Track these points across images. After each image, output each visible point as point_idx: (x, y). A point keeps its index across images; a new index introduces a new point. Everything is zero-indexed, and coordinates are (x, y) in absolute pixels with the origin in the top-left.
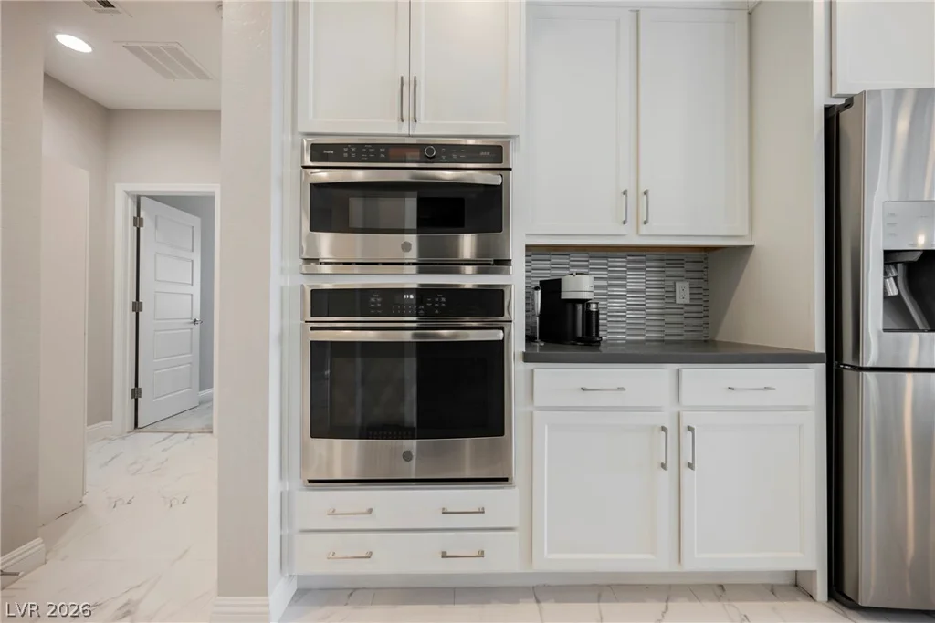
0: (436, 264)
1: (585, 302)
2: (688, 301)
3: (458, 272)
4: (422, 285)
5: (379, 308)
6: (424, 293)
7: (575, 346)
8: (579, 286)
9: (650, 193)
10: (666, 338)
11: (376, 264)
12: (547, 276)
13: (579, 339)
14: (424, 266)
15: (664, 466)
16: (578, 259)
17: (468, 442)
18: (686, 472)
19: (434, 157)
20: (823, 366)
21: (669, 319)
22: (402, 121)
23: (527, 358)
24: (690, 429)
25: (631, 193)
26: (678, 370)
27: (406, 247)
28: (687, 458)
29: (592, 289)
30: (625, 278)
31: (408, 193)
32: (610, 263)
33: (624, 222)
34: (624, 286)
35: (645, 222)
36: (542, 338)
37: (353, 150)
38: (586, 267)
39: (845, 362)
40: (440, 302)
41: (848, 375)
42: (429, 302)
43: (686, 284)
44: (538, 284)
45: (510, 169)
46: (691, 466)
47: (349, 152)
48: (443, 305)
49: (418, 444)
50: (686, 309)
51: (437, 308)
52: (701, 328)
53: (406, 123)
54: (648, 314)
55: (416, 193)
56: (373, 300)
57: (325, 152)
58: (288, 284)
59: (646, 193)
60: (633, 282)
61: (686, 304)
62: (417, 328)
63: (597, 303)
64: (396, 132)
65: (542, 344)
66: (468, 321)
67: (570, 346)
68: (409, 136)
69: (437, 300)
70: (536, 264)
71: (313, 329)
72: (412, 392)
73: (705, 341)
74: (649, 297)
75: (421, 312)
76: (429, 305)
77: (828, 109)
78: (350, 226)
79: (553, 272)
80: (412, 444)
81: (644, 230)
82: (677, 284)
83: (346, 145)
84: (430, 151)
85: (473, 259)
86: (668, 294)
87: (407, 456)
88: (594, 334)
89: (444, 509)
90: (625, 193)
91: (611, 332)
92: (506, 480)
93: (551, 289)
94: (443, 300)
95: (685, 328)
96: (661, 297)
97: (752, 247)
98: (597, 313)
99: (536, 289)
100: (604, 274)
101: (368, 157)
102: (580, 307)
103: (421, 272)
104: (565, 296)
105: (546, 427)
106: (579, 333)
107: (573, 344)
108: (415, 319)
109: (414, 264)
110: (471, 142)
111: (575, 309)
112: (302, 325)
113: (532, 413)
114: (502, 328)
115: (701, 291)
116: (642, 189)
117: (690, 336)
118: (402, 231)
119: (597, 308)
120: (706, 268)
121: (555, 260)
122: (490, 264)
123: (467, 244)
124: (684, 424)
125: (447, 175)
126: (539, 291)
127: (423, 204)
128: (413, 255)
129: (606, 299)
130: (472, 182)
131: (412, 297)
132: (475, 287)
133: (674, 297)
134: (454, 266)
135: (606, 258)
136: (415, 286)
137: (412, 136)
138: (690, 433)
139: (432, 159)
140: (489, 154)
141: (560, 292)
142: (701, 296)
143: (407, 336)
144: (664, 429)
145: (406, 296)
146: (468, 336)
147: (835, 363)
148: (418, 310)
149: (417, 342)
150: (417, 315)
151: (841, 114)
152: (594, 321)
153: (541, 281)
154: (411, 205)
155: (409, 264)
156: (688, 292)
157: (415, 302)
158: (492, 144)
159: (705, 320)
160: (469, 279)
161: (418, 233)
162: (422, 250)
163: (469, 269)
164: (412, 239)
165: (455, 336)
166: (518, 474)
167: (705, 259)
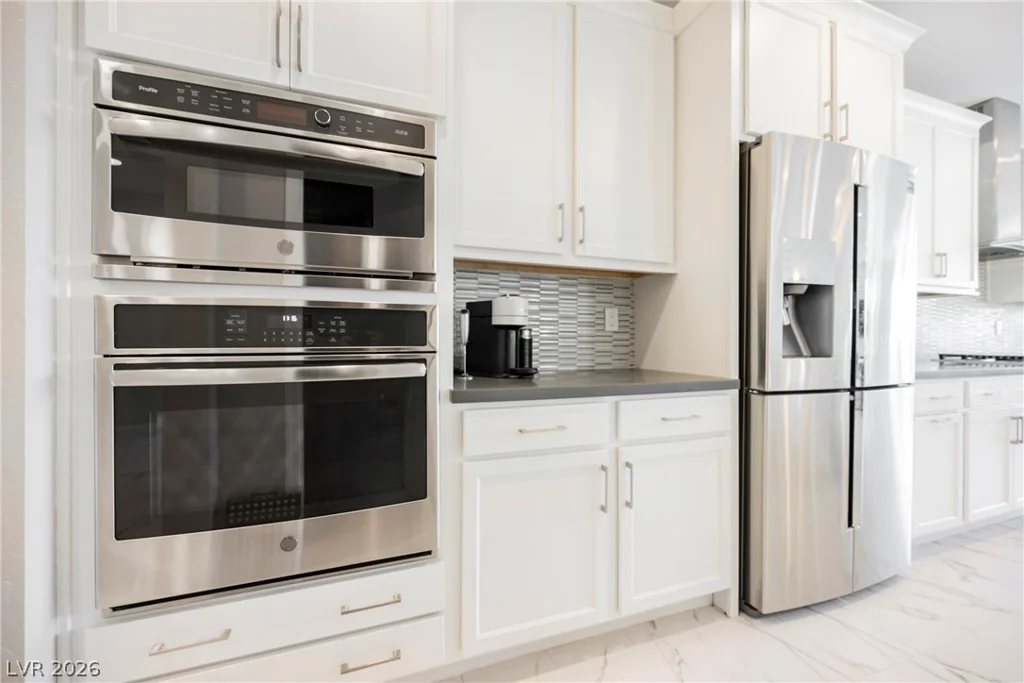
0: (332, 274)
1: (518, 328)
2: (616, 329)
3: (361, 286)
4: (310, 302)
5: (241, 335)
6: (313, 314)
7: (508, 380)
8: (512, 309)
9: (586, 210)
10: (597, 368)
11: (236, 269)
12: (474, 297)
13: (513, 372)
14: (314, 276)
15: (603, 509)
16: (510, 279)
17: (373, 513)
18: (624, 510)
19: (328, 125)
20: (736, 392)
21: (599, 347)
22: (279, 66)
23: (456, 397)
24: (628, 465)
25: (567, 208)
26: (617, 403)
27: (285, 248)
28: (625, 497)
29: (526, 314)
30: (556, 303)
31: (289, 171)
32: (542, 286)
33: (560, 240)
34: (556, 311)
35: (581, 242)
36: (470, 371)
37: (195, 93)
38: (517, 288)
39: (752, 387)
40: (338, 327)
41: (755, 399)
42: (322, 326)
43: (615, 311)
44: (464, 307)
45: (434, 158)
46: (629, 505)
47: (187, 95)
48: (343, 331)
49: (305, 524)
50: (616, 336)
51: (333, 335)
52: (627, 357)
53: (284, 69)
54: (580, 342)
55: (302, 173)
56: (229, 322)
57: (141, 88)
58: (69, 294)
59: (582, 209)
60: (567, 307)
61: (615, 332)
62: (305, 363)
63: (530, 330)
64: (269, 80)
65: (471, 378)
66: (374, 352)
67: (504, 380)
68: (290, 90)
69: (333, 323)
70: (463, 283)
71: (117, 367)
72: (296, 439)
73: (632, 370)
74: (580, 324)
75: (310, 340)
76: (322, 330)
77: (742, 145)
78: (189, 210)
79: (482, 293)
80: (297, 527)
81: (579, 250)
82: (608, 311)
83: (181, 84)
84: (323, 116)
85: (381, 269)
86: (599, 321)
87: (288, 544)
88: (527, 366)
89: (343, 607)
90: (561, 207)
91: (544, 363)
92: (429, 553)
93: (479, 312)
94: (343, 323)
95: (615, 357)
96: (592, 325)
97: (675, 275)
98: (530, 341)
99: (463, 312)
100: (535, 297)
101: (221, 107)
102: (513, 334)
103: (309, 284)
104: (496, 321)
105: (478, 481)
106: (513, 364)
107: (506, 377)
108: (300, 350)
109: (298, 272)
110: (378, 113)
111: (507, 337)
112: (98, 363)
113: (461, 465)
114: (424, 361)
115: (627, 318)
116: (579, 206)
117: (617, 365)
118: (282, 225)
119: (530, 336)
120: (632, 294)
121: (483, 278)
122: (407, 278)
123: (374, 249)
124: (623, 460)
125: (347, 153)
126: (467, 316)
127: (311, 188)
128: (297, 259)
129: (538, 326)
130: (383, 167)
131: (294, 319)
132: (383, 308)
133: (604, 324)
134: (357, 277)
135: (538, 279)
136: (301, 304)
137: (296, 91)
138: (628, 470)
139: (325, 128)
140: (406, 133)
141: (491, 316)
142: (628, 324)
143: (288, 375)
144: (603, 468)
145: (286, 318)
146: (376, 372)
147: (745, 388)
148: (305, 337)
149: (304, 383)
150: (304, 344)
151: (753, 151)
152: (527, 351)
153: (468, 304)
154: (294, 189)
155: (290, 272)
156: (617, 319)
157: (301, 326)
158: (411, 122)
159: (631, 348)
160: (375, 296)
161: (305, 230)
162: (311, 253)
163: (375, 283)
164: (297, 237)
165: (359, 373)
166: (443, 544)
167: (632, 285)
